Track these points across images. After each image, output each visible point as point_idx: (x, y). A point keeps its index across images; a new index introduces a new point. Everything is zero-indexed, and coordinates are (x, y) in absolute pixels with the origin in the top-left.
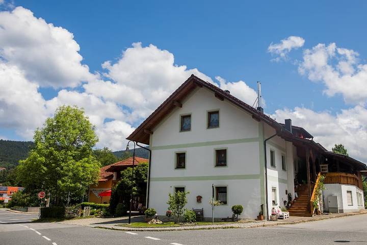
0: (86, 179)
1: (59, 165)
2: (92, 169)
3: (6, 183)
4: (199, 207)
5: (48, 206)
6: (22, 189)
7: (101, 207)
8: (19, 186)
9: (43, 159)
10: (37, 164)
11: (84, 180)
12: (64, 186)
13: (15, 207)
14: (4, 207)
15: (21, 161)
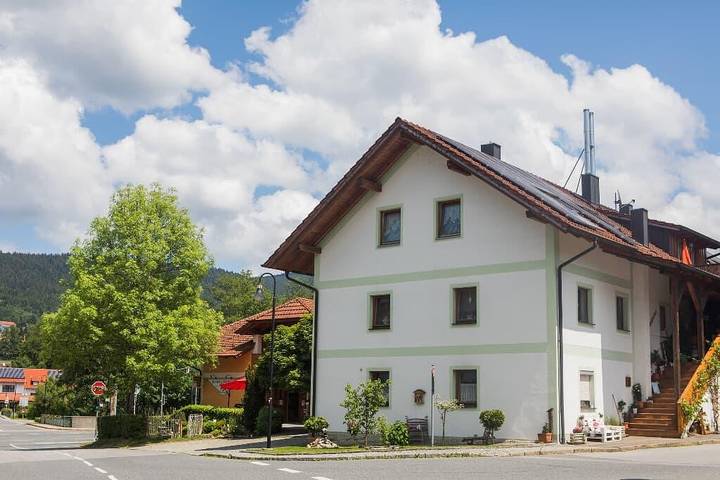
0: (187, 353)
1: (126, 324)
2: (202, 331)
3: (19, 359)
4: (418, 413)
5: (113, 413)
6: (55, 374)
7: (225, 416)
8: (49, 367)
9: (92, 311)
10: (81, 322)
11: (184, 355)
12: (142, 370)
13: (44, 416)
14: (20, 417)
15: (46, 316)
